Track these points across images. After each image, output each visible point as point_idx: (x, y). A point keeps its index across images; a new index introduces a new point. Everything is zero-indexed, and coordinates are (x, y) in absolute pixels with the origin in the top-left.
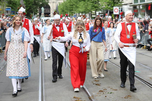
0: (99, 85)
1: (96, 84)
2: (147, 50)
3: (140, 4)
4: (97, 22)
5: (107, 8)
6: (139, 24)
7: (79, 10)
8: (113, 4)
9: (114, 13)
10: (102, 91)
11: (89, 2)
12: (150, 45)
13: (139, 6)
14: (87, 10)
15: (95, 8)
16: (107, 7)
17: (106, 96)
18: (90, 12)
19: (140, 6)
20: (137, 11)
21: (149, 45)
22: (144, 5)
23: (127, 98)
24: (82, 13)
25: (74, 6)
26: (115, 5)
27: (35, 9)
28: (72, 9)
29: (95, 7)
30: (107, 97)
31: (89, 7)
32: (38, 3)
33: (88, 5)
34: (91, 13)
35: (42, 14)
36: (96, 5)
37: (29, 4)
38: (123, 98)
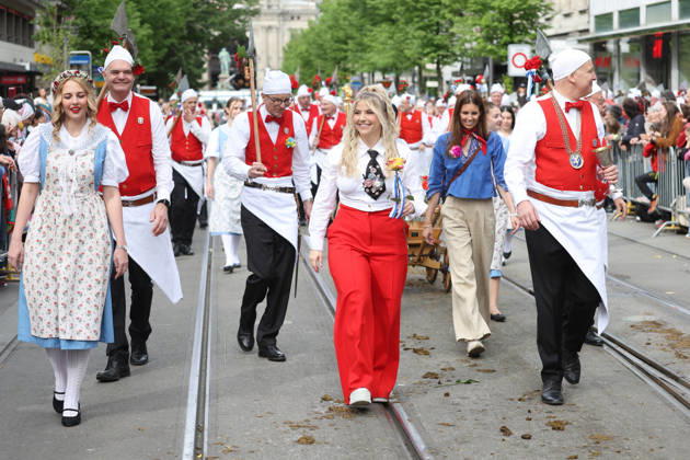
0: (426, 353)
1: (415, 351)
2: (638, 218)
3: (621, 35)
4: (466, 113)
5: (483, 49)
6: (608, 113)
7: (372, 60)
8: (507, 32)
9: (514, 71)
10: (435, 376)
11: (410, 26)
12: (650, 198)
13: (617, 44)
14: (404, 60)
15: (435, 52)
16: (485, 48)
17: (447, 395)
18: (416, 68)
19: (621, 44)
20: (608, 61)
21: (644, 199)
22: (637, 36)
23: (530, 399)
24: (384, 71)
25: (351, 45)
26: (516, 39)
27: (190, 58)
28: (343, 54)
29: (434, 48)
30: (452, 395)
31: (410, 46)
32: (206, 31)
33: (407, 39)
34: (420, 73)
35: (221, 76)
36: (439, 39)
37: (167, 36)
38: (512, 399)
